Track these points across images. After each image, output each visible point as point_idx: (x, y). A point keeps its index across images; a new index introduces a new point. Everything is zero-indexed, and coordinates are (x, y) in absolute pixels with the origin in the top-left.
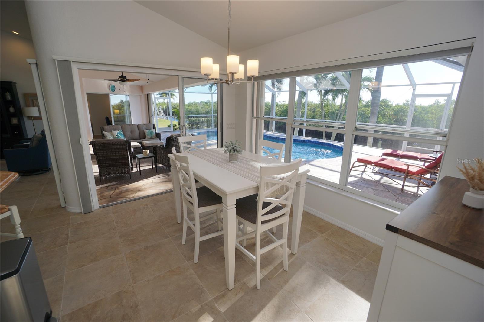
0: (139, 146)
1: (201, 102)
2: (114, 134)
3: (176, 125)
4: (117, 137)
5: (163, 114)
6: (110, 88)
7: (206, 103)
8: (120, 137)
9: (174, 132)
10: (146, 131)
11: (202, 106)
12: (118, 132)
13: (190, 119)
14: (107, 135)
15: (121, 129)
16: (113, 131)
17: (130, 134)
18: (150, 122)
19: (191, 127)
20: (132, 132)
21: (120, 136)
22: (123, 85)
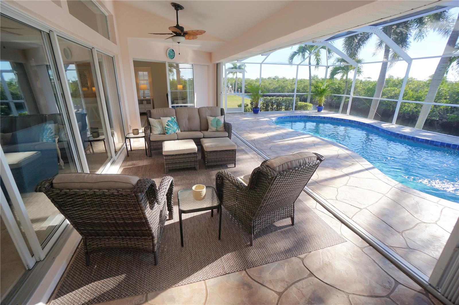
0: (195, 150)
1: (269, 78)
2: (163, 122)
3: (247, 105)
4: (167, 127)
5: (231, 90)
6: (168, 54)
7: (274, 79)
8: (171, 127)
9: (245, 114)
10: (211, 119)
11: (270, 83)
12: (169, 119)
13: (265, 97)
14: (153, 123)
15: (175, 114)
16: (161, 118)
17: (187, 121)
18: (217, 105)
19: (265, 107)
20: (189, 119)
21: (171, 125)
22: (179, 43)
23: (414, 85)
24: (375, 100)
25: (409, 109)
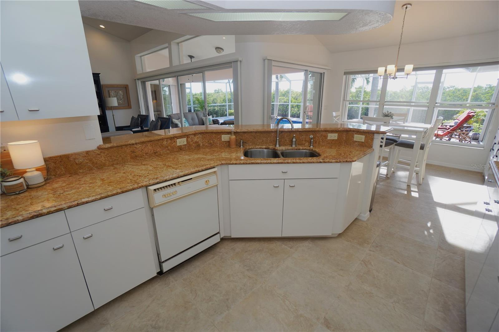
15: (184, 117)
17: (191, 121)
23: (294, 94)
24: (275, 104)
25: (295, 113)
